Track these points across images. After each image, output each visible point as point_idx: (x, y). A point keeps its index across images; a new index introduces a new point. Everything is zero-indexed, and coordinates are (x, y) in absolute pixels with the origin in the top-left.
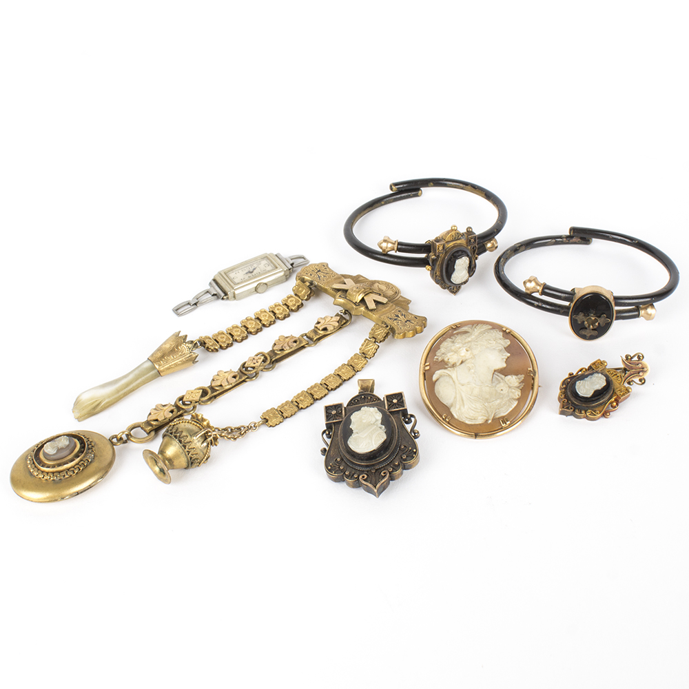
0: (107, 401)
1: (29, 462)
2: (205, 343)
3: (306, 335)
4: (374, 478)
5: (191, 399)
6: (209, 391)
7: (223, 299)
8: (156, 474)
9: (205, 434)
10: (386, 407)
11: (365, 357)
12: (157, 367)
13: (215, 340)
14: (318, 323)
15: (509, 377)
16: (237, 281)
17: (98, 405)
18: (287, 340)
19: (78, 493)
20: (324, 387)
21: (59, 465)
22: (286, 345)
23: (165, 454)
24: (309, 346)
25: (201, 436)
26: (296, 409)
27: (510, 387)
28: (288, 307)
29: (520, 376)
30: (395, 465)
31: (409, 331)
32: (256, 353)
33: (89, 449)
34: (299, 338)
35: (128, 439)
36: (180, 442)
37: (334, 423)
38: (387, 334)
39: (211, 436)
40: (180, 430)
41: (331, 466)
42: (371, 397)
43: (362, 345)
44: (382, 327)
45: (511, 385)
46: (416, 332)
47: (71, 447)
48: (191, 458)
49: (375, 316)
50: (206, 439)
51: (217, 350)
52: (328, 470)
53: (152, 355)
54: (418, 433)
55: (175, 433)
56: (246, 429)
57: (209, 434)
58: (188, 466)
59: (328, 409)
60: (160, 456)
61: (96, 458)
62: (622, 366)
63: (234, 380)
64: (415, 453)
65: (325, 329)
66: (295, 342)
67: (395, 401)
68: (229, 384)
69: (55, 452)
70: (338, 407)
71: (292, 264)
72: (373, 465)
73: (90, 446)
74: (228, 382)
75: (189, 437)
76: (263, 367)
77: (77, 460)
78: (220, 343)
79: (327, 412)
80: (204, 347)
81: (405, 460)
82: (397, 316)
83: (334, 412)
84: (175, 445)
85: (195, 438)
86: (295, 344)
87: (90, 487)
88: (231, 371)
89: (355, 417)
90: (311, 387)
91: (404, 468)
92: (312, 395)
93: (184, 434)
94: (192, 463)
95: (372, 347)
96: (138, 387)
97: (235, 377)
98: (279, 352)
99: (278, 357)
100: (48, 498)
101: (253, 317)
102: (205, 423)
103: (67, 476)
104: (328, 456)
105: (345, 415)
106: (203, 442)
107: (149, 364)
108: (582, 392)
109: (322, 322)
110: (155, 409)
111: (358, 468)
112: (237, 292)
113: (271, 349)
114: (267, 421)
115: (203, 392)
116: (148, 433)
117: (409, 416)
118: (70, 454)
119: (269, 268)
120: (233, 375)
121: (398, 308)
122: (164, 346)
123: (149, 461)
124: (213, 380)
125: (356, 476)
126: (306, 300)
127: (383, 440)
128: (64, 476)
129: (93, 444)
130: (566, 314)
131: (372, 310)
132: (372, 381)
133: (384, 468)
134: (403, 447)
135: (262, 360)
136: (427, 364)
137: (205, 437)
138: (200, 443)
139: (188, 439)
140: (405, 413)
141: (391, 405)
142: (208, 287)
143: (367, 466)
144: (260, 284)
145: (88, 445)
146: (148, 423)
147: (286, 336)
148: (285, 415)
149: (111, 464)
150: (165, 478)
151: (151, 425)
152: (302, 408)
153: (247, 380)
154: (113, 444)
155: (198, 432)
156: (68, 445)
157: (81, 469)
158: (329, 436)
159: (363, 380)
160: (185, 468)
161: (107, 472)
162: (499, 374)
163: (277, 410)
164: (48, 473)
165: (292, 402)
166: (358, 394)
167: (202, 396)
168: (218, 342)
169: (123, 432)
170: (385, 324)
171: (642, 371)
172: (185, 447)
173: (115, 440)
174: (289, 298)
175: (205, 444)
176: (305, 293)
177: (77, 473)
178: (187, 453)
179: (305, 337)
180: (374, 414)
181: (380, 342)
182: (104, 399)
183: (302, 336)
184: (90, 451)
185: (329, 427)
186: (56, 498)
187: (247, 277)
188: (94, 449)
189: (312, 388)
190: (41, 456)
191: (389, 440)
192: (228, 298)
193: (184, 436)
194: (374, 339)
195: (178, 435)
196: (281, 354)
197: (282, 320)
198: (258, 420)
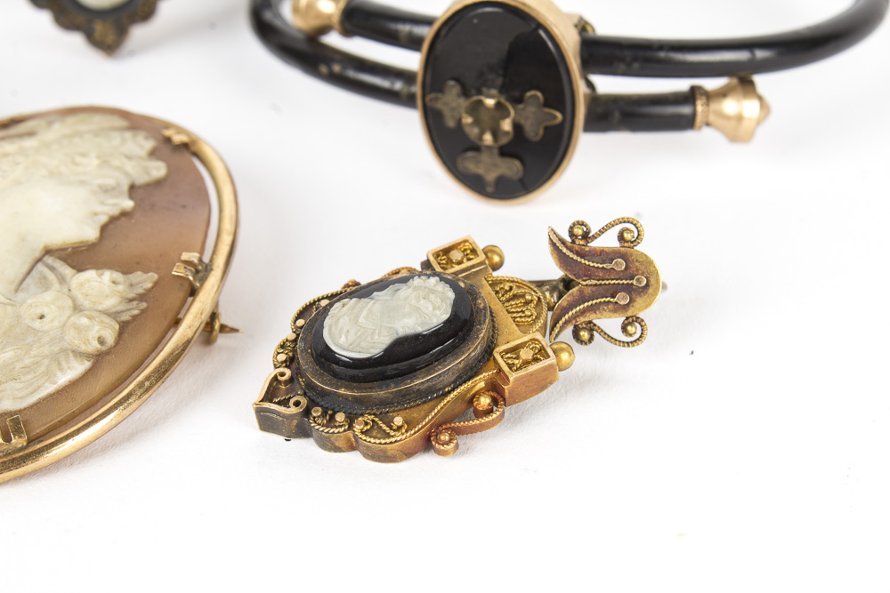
15: (90, 274)
27: (77, 308)
29: (138, 276)
45: (87, 304)
62: (555, 273)
108: (342, 340)
130: (406, 100)
162: (59, 265)
171: (629, 289)
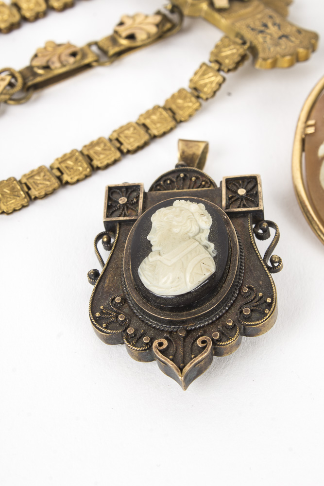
3: (96, 43)
4: (180, 349)
10: (224, 203)
11: (198, 97)
14: (121, 24)
18: (60, 50)
20: (114, 145)
22: (55, 59)
24: (99, 66)
26: (57, 184)
30: (227, 327)
31: (283, 56)
34: (82, 50)
37: (120, 222)
38: (243, 58)
41: (101, 313)
42: (197, 178)
43: (196, 74)
44: (235, 43)
46: (297, 59)
49: (224, 21)
52: (95, 318)
54: (280, 262)
59: (112, 191)
64: (269, 306)
65: (131, 37)
66: (74, 54)
67: (242, 192)
70: (131, 190)
72: (183, 322)
76: (7, 97)
79: (109, 198)
81: (248, 318)
82: (265, 26)
83: (123, 200)
86: (73, 59)
89: (160, 218)
90: (91, 143)
91: (245, 333)
92: (90, 159)
95: (213, 79)
98: (40, 71)
99: (38, 79)
104: (99, 289)
105: (144, 208)
109: (128, 22)
111: (154, 324)
113: (28, 64)
117: (265, 225)
121: (269, 11)
125: (146, 340)
127: (208, 275)
131: (221, 10)
132: (202, 146)
133: (204, 331)
134: (246, 290)
135: (6, 83)
136: (311, 122)
140: (258, 218)
141: (233, 199)
143: (171, 323)
147: (58, 42)
148: (34, 193)
152: (67, 183)
158: (108, 245)
159: (186, 142)
163: (20, 182)
165: (51, 169)
166: (173, 168)
170: (242, 38)
179: (94, 48)
180: (197, 216)
181: (229, 71)
183: (90, 45)
185: (110, 227)
189: (92, 145)
191: (219, 275)
194: (218, 64)
197: (58, 12)
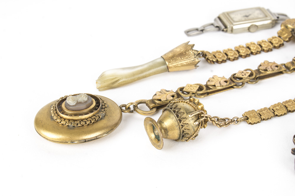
0: (124, 80)
1: (52, 108)
2: (206, 55)
3: (284, 65)
5: (189, 90)
6: (205, 88)
7: (223, 31)
8: (151, 140)
9: (198, 114)
12: (167, 63)
13: (214, 55)
16: (235, 20)
17: (117, 81)
18: (270, 64)
19: (85, 141)
21: (76, 115)
22: (269, 67)
23: (163, 124)
24: (286, 73)
25: (195, 115)
26: (273, 115)
28: (272, 44)
32: (245, 69)
33: (102, 108)
34: (279, 65)
35: (135, 110)
36: (177, 116)
39: (203, 117)
40: (179, 107)
47: (87, 103)
48: (183, 131)
50: (198, 119)
51: (214, 62)
53: (165, 55)
55: (174, 108)
56: (230, 121)
57: (202, 115)
58: (179, 139)
60: (159, 124)
61: (106, 117)
63: (226, 84)
66: (277, 66)
68: (221, 86)
69: (74, 104)
71: (278, 18)
73: (103, 107)
74: (220, 84)
75: (185, 114)
76: (248, 80)
77: (90, 115)
78: (217, 58)
80: (205, 58)
84: (173, 118)
85: (190, 116)
86: (276, 68)
87: (96, 138)
88: (223, 77)
90: (286, 101)
92: (286, 107)
93: (182, 111)
94: (183, 136)
96: (149, 75)
97: (226, 82)
98: (263, 72)
99: (262, 75)
100: (60, 139)
101: (245, 46)
102: (200, 107)
103: (79, 125)
106: (195, 121)
107: (162, 60)
110: (160, 92)
112: (235, 27)
113: (257, 69)
114: (248, 119)
115: (199, 88)
116: (151, 109)
118: (86, 109)
119: (261, 16)
120: (225, 80)
122: (175, 50)
123: (148, 127)
124: (209, 81)
126: (287, 41)
128: (77, 124)
129: (106, 106)
135: (249, 74)
137: (198, 117)
138: (193, 121)
139: (185, 115)
142: (212, 21)
144: (252, 25)
145: (102, 105)
146: (153, 101)
147: (270, 61)
148: (263, 117)
149: (116, 125)
150: (159, 144)
151: (155, 103)
152: (277, 115)
153: (235, 87)
154: (122, 111)
155: (193, 112)
156: (86, 102)
157: (92, 122)
160: (176, 140)
161: (112, 130)
163: (256, 112)
164: (65, 119)
165: (269, 109)
167: (198, 90)
168: (215, 57)
169: (132, 103)
172: (180, 121)
173: (124, 108)
174: (273, 38)
175: (197, 123)
176: (287, 36)
177: (88, 124)
178: (181, 127)
182: (122, 78)
183: (282, 65)
184: (103, 110)
186: (67, 141)
187: (243, 19)
188: (106, 109)
190: (63, 105)
192: (226, 31)
193: (181, 112)
195: (177, 110)
196: (265, 73)
197: (266, 52)
198: (240, 116)
